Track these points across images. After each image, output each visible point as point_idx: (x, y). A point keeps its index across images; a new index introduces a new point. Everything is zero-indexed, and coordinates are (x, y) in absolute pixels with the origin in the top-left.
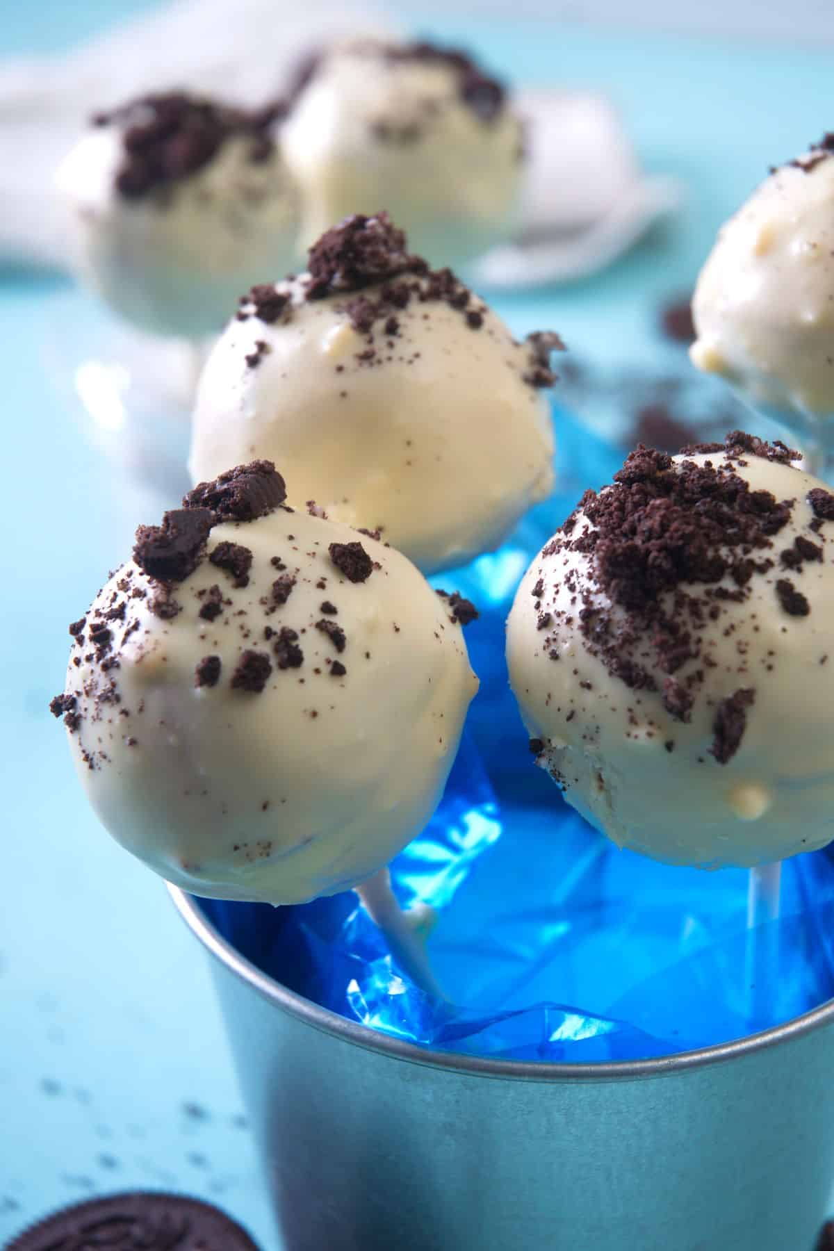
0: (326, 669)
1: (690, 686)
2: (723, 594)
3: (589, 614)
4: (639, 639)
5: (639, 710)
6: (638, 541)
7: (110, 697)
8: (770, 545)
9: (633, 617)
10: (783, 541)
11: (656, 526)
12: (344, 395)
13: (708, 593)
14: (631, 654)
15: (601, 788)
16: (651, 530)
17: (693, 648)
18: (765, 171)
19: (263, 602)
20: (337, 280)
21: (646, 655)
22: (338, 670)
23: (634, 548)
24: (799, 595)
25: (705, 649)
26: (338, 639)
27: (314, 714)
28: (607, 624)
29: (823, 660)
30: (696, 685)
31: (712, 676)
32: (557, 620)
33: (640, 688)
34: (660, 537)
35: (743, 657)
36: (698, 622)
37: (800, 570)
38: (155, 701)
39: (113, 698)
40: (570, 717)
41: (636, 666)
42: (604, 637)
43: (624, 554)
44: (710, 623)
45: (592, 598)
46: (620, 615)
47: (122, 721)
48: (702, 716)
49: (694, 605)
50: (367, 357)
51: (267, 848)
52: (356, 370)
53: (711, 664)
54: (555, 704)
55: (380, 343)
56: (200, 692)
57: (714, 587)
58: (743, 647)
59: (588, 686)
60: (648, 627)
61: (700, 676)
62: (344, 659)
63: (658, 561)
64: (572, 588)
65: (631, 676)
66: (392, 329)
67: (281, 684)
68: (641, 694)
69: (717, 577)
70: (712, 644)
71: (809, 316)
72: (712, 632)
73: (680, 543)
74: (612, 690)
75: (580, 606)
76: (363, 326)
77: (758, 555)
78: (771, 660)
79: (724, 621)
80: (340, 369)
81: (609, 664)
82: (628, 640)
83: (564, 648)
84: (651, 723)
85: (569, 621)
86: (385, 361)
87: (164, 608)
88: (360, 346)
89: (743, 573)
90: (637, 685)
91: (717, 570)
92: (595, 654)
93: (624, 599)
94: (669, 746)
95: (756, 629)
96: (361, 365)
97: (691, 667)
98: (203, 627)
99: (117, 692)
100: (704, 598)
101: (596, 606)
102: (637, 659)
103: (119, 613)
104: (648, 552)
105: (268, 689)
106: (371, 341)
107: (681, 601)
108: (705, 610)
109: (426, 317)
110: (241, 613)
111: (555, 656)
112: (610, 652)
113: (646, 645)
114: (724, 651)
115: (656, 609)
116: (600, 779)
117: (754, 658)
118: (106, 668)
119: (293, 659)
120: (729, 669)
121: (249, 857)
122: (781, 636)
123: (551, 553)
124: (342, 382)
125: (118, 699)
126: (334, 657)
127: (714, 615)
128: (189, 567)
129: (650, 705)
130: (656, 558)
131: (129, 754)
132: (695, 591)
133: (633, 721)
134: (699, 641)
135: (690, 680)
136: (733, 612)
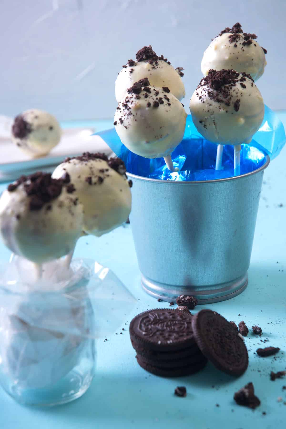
0: (167, 104)
1: (229, 100)
2: (232, 85)
3: (209, 93)
4: (219, 94)
5: (221, 106)
6: (216, 79)
7: (130, 114)
8: (237, 78)
9: (217, 91)
10: (239, 78)
11: (219, 75)
12: (151, 74)
13: (229, 85)
14: (218, 97)
15: (214, 125)
16: (218, 76)
17: (228, 94)
18: (211, 40)
19: (154, 95)
20: (144, 57)
21: (221, 97)
22: (169, 105)
23: (216, 80)
24: (244, 85)
25: (231, 94)
26: (168, 100)
27: (167, 111)
28: (213, 94)
29: (250, 95)
30: (230, 100)
31: (232, 98)
32: (202, 96)
33: (221, 102)
34: (220, 77)
35: (237, 95)
36: (229, 90)
37: (243, 82)
38: (139, 113)
39: (131, 114)
40: (208, 112)
41: (219, 99)
42: (213, 96)
43: (214, 81)
44: (231, 90)
45: (209, 90)
46: (215, 92)
47: (133, 117)
48: (232, 105)
49: (228, 88)
50: (153, 68)
51: (161, 136)
52: (152, 70)
53: (232, 96)
54: (205, 110)
55: (155, 66)
56: (147, 109)
57: (230, 84)
58: (237, 93)
59: (211, 105)
60: (220, 92)
61: (231, 98)
62: (170, 103)
63: (221, 80)
64: (205, 91)
65: (219, 101)
66: (156, 63)
67: (161, 106)
68: (221, 104)
69: (230, 83)
70: (231, 93)
71: (227, 58)
72: (231, 91)
73: (224, 77)
74: (215, 104)
75: (207, 92)
76: (151, 63)
77: (236, 80)
78: (242, 95)
79: (233, 89)
80: (149, 70)
81: (214, 100)
82: (217, 95)
83: (205, 100)
84: (223, 108)
85: (205, 96)
86: (157, 68)
87: (138, 97)
88: (152, 66)
89: (234, 82)
90: (220, 102)
91: (230, 82)
92: (211, 99)
93: (216, 89)
94: (227, 112)
95: (238, 90)
96: (153, 69)
97: (229, 97)
98: (146, 99)
99: (131, 112)
100: (229, 86)
101: (210, 91)
102: (219, 98)
103: (128, 101)
104: (218, 80)
105: (159, 107)
106: (153, 65)
107: (225, 87)
108: (230, 88)
109: (161, 62)
110: (151, 96)
111: (204, 102)
112: (214, 98)
113: (220, 95)
114: (234, 94)
115: (221, 89)
116: (214, 123)
117: (239, 94)
118: (128, 109)
119: (162, 103)
120: (235, 97)
121: (158, 139)
122: (243, 91)
123: (198, 89)
124: (150, 72)
125: (132, 114)
126: (168, 103)
127: (231, 88)
128: (140, 91)
129: (223, 105)
130: (220, 80)
131: (135, 123)
132: (227, 85)
133: (220, 108)
134: (229, 93)
135: (229, 99)
136: (234, 88)
